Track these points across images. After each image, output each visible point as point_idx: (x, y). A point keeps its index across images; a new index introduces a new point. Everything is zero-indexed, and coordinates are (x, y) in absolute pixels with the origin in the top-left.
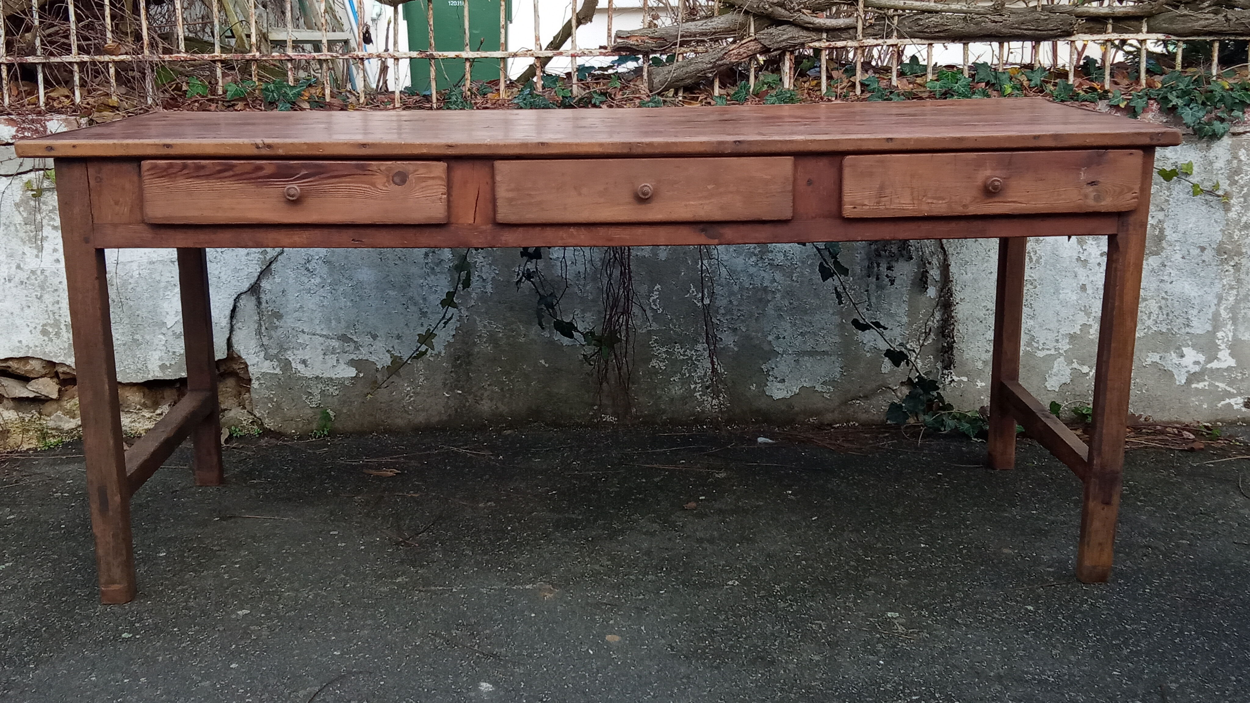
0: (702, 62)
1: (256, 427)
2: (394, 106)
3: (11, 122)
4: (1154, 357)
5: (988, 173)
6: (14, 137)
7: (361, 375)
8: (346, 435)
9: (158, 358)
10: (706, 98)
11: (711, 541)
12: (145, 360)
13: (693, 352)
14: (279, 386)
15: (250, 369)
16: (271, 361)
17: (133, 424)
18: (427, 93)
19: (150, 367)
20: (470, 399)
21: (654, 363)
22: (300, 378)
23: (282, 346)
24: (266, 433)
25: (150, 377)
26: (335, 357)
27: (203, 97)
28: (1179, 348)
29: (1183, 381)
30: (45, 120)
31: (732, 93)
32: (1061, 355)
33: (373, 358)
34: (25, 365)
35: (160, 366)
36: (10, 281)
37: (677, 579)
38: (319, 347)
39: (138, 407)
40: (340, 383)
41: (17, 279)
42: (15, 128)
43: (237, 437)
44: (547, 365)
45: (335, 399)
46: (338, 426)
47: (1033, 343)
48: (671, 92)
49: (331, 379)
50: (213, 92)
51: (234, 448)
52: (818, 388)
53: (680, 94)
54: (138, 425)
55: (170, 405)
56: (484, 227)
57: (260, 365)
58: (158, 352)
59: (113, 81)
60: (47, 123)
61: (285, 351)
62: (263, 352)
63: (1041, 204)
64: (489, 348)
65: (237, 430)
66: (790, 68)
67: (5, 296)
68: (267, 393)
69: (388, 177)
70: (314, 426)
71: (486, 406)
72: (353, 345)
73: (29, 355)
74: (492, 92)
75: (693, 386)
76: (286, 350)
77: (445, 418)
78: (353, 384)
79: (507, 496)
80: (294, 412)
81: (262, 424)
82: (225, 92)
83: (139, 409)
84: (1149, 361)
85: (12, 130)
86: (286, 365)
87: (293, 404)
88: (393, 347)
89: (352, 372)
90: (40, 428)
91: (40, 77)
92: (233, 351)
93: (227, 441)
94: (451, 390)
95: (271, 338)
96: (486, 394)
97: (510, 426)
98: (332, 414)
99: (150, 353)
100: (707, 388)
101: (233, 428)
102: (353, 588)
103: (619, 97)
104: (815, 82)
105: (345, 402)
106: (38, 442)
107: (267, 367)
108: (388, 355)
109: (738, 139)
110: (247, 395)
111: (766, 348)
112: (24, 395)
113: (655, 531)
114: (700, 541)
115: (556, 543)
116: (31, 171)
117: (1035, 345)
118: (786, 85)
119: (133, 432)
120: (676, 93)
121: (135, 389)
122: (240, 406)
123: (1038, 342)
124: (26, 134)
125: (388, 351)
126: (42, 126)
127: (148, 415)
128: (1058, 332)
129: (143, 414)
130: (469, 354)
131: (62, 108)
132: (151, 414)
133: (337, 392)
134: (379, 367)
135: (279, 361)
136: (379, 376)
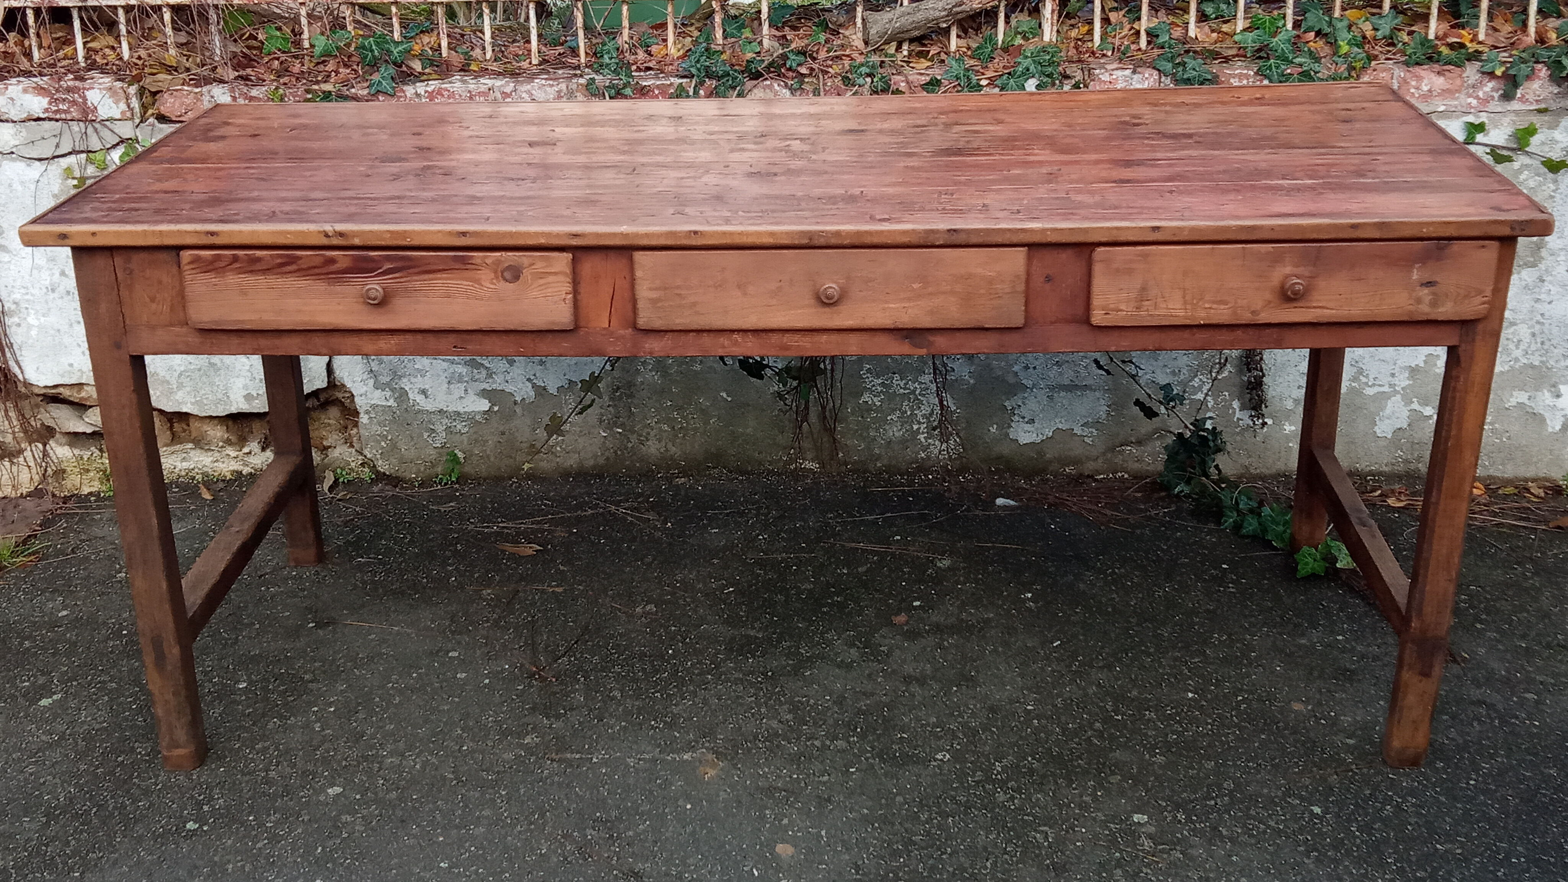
0: (934, 9)
1: (366, 470)
2: (530, 63)
3: (40, 90)
4: (1521, 397)
5: (1288, 270)
6: (46, 110)
7: (496, 409)
8: (479, 480)
9: (241, 386)
10: (939, 53)
11: (922, 681)
12: (226, 389)
13: (916, 385)
14: (394, 420)
15: (357, 400)
16: (383, 391)
17: (216, 464)
18: (573, 44)
19: (232, 397)
20: (634, 438)
21: (866, 397)
22: (419, 411)
23: (396, 372)
24: (380, 477)
25: (234, 410)
26: (462, 386)
27: (284, 52)
28: (1554, 386)
29: (1558, 427)
30: (84, 89)
31: (974, 45)
32: (1396, 392)
33: (509, 388)
34: (79, 392)
35: (244, 396)
36: (53, 290)
37: (873, 748)
38: (441, 374)
39: (221, 444)
40: (470, 418)
41: (62, 288)
42: (47, 100)
43: (343, 482)
44: (729, 399)
45: (465, 438)
46: (468, 469)
47: (1361, 377)
48: (892, 49)
49: (458, 414)
50: (298, 44)
51: (339, 500)
52: (1078, 431)
53: (905, 46)
54: (220, 465)
55: (259, 443)
56: (622, 332)
57: (369, 396)
58: (242, 380)
59: (169, 30)
60: (87, 93)
61: (400, 379)
62: (372, 380)
63: (1356, 311)
64: (656, 377)
65: (344, 473)
66: (1053, 11)
67: (49, 309)
68: (377, 429)
69: (495, 272)
70: (439, 469)
71: (653, 448)
72: (484, 372)
73: (83, 382)
74: (657, 44)
75: (915, 427)
76: (400, 377)
77: (601, 461)
78: (486, 419)
79: (673, 594)
80: (412, 453)
81: (374, 466)
82: (312, 46)
83: (222, 447)
84: (1513, 402)
85: (44, 102)
86: (401, 396)
87: (413, 443)
88: (535, 375)
89: (484, 405)
90: (102, 468)
91: (77, 24)
92: (335, 378)
93: (331, 489)
94: (610, 427)
95: (381, 362)
96: (652, 433)
97: (684, 473)
98: (460, 455)
99: (232, 380)
100: (934, 429)
101: (339, 471)
102: (471, 752)
103: (822, 55)
104: (1087, 28)
105: (476, 441)
106: (102, 483)
107: (378, 397)
108: (529, 385)
109: (953, 227)
110: (354, 431)
111: (1011, 379)
112: (80, 430)
113: (853, 661)
114: (908, 680)
115: (728, 680)
116: (70, 153)
117: (1364, 380)
118: (1046, 38)
119: (216, 474)
120: (899, 48)
121: (216, 422)
122: (346, 443)
123: (1367, 376)
124: (61, 107)
125: (529, 380)
126: (80, 96)
127: (233, 454)
128: (1395, 364)
129: (228, 452)
130: (630, 385)
131: (107, 64)
132: (237, 453)
133: (466, 429)
134: (519, 399)
135: (393, 390)
136: (518, 410)
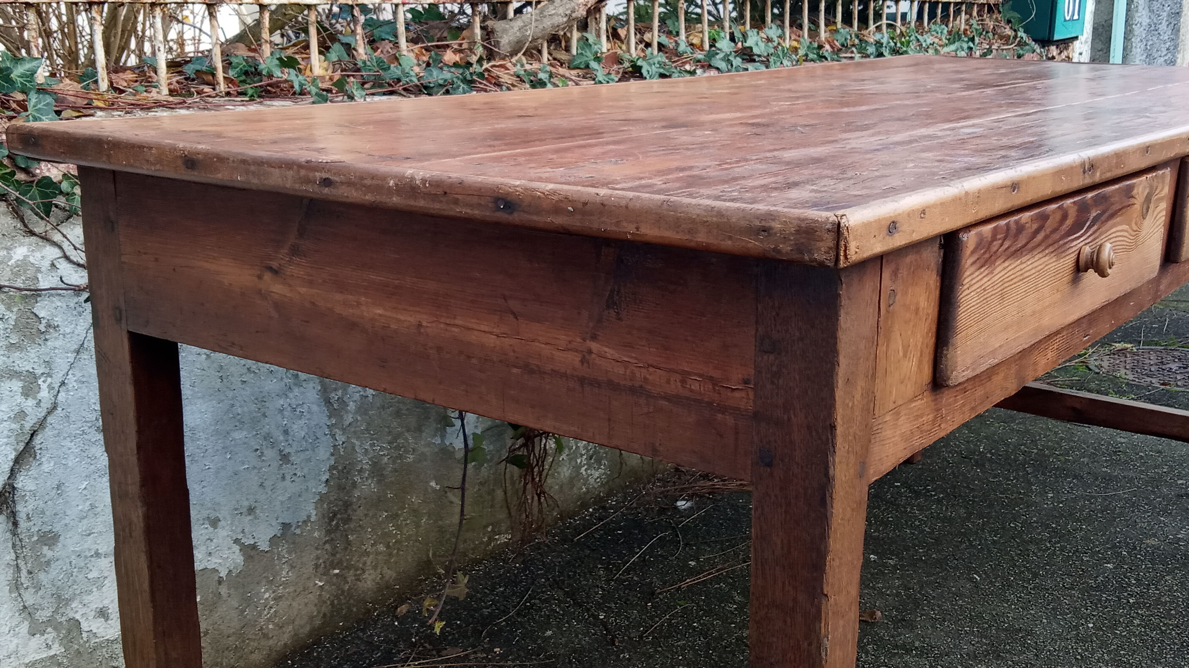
16: (41, 635)
20: (350, 576)
23: (59, 597)
44: (438, 487)
57: (22, 652)
61: (67, 604)
62: (26, 623)
64: (373, 486)
71: (369, 581)
76: (68, 602)
77: (318, 622)
86: (70, 631)
88: (242, 531)
94: (326, 572)
95: (38, 587)
96: (369, 562)
100: (591, 458)
107: (36, 649)
108: (236, 548)
125: (236, 541)
130: (347, 505)
134: (223, 574)
135: (57, 628)
136: (223, 590)
